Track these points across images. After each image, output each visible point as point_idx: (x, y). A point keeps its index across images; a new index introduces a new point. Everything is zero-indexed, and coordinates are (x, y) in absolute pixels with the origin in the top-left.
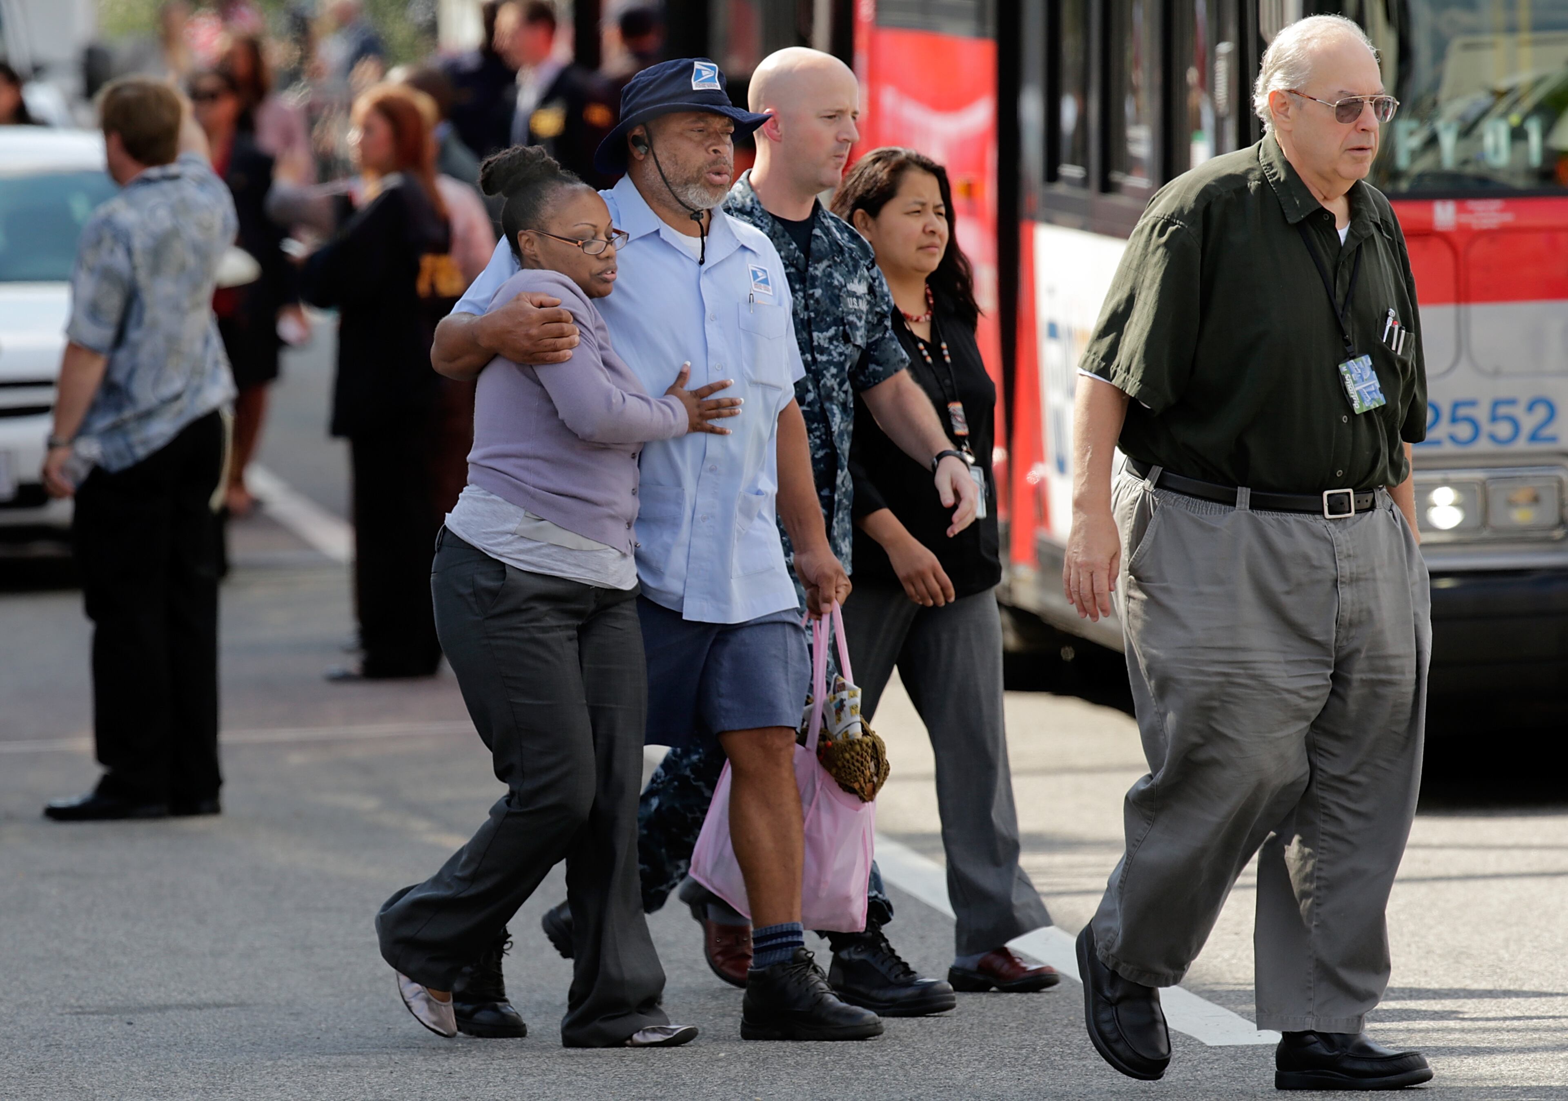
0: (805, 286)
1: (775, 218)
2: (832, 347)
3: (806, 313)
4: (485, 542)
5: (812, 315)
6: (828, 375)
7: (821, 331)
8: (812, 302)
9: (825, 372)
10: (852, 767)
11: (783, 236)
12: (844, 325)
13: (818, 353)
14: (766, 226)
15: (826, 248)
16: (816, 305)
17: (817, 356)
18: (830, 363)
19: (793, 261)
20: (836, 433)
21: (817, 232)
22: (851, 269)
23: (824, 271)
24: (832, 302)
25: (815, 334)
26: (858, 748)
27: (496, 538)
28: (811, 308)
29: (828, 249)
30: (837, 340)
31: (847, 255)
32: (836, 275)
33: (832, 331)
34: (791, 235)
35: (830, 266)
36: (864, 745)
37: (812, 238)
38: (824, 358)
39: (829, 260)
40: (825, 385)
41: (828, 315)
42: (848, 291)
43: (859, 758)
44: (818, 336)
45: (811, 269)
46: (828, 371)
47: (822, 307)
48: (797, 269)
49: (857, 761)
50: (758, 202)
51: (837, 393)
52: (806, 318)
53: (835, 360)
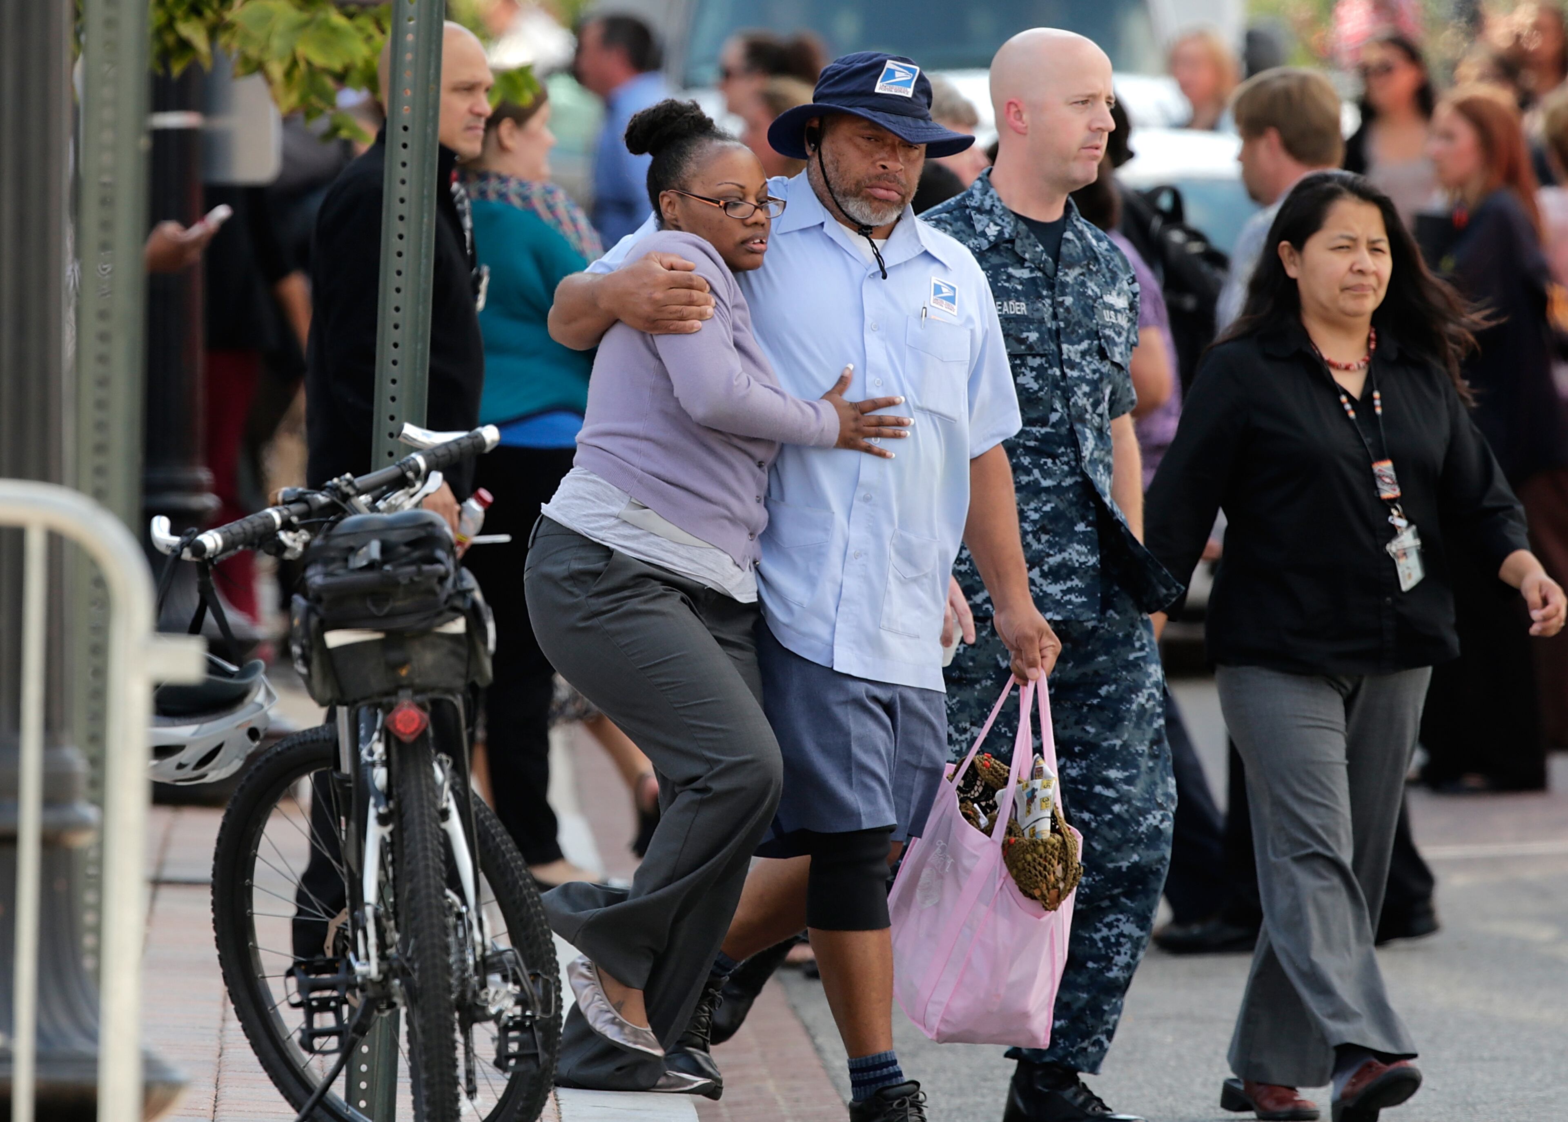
0: (1054, 293)
1: (1018, 217)
2: (1084, 363)
3: (1054, 323)
5: (1062, 324)
6: (1079, 393)
7: (1072, 343)
8: (1061, 310)
9: (1075, 389)
11: (1028, 237)
12: (1099, 339)
13: (1067, 368)
14: (1007, 225)
15: (1078, 253)
16: (1066, 315)
17: (1067, 371)
18: (1082, 379)
19: (1039, 264)
20: (1088, 458)
21: (1069, 235)
22: (1109, 280)
23: (1076, 278)
24: (1085, 314)
25: (1065, 347)
27: (598, 521)
28: (1060, 317)
29: (1081, 255)
30: (1091, 355)
31: (1104, 265)
32: (1090, 284)
33: (1085, 345)
34: (1037, 237)
35: (1082, 274)
37: (1063, 242)
38: (1075, 374)
39: (1082, 267)
40: (1075, 404)
41: (1081, 326)
42: (1104, 303)
44: (1068, 349)
45: (1060, 274)
46: (1080, 389)
47: (1073, 317)
48: (1045, 273)
50: (999, 200)
51: (1091, 415)
52: (1054, 328)
53: (1087, 377)
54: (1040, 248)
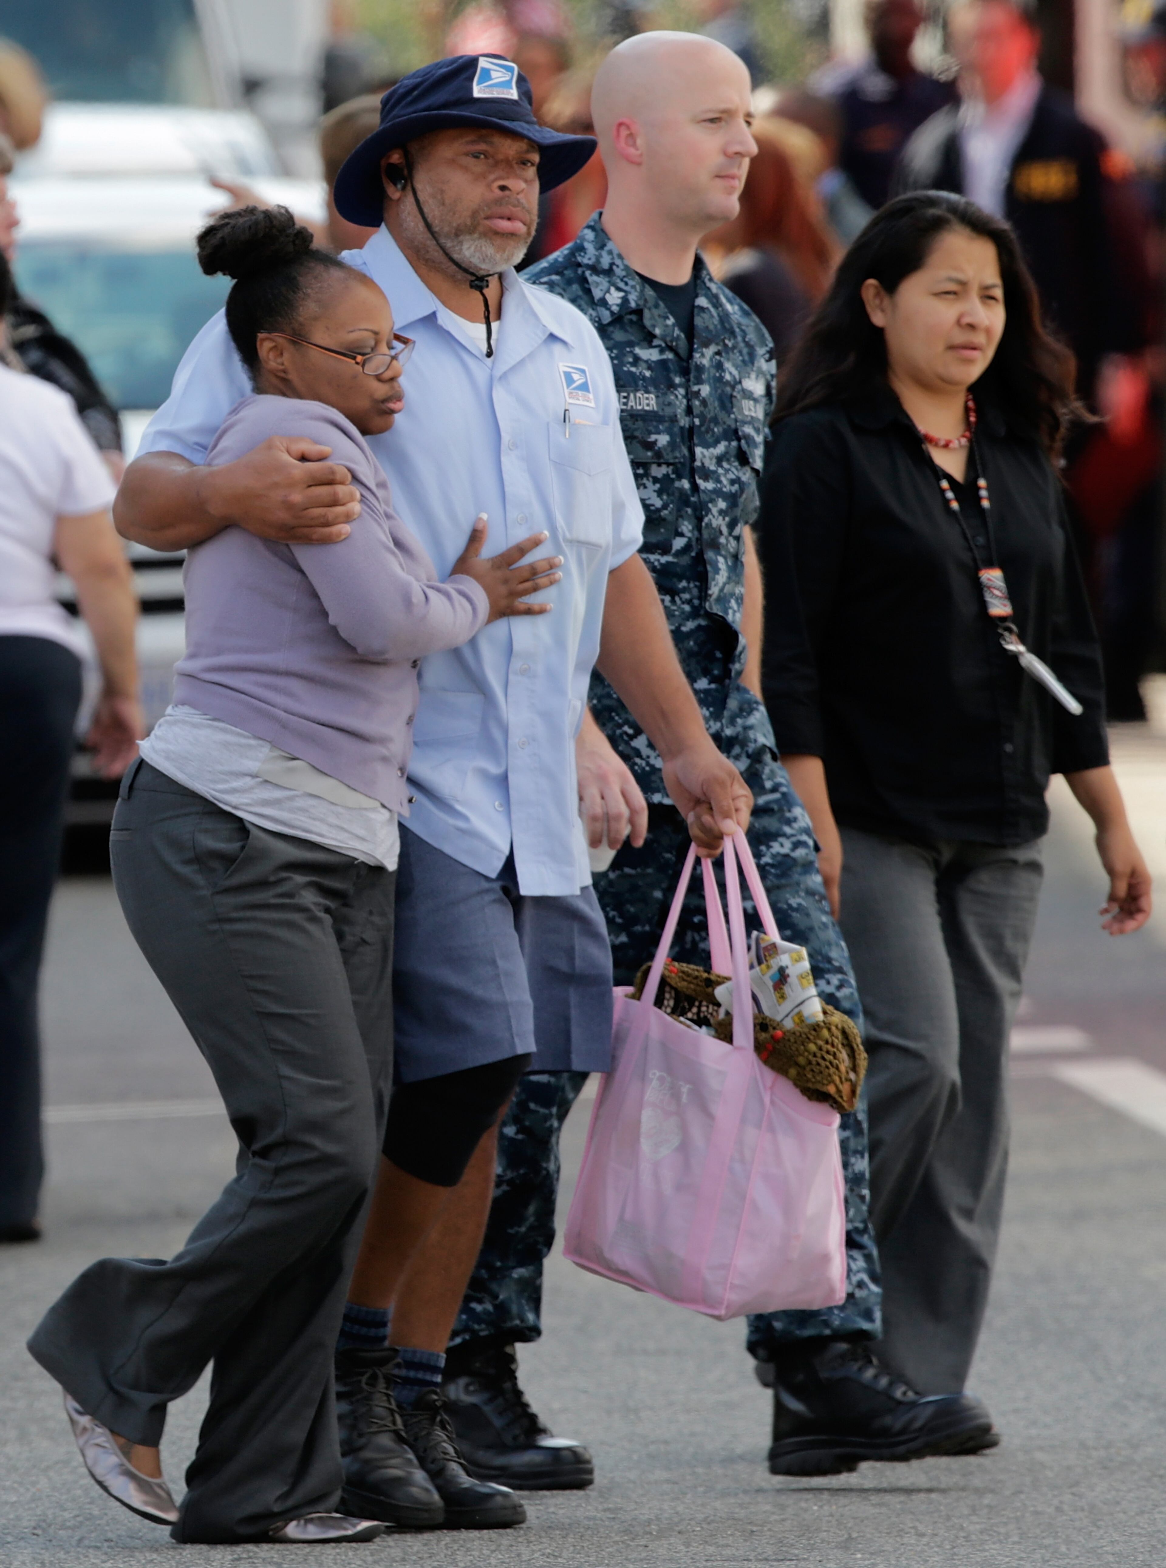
0: (688, 381)
1: (645, 279)
2: (720, 471)
3: (687, 419)
4: (212, 786)
5: (697, 421)
6: (715, 511)
7: (707, 446)
8: (697, 403)
9: (710, 505)
10: (822, 1063)
11: (657, 306)
12: (739, 439)
13: (700, 478)
14: (633, 290)
15: (716, 326)
16: (702, 409)
17: (699, 482)
18: (718, 493)
19: (672, 341)
20: (715, 596)
21: (702, 301)
22: (747, 358)
23: (711, 360)
24: (723, 406)
25: (698, 450)
26: (825, 1033)
27: (227, 781)
28: (696, 411)
29: (719, 327)
30: (728, 461)
31: (739, 339)
32: (728, 365)
33: (721, 448)
34: (667, 306)
35: (718, 353)
36: (833, 1028)
37: (696, 311)
38: (709, 485)
39: (717, 344)
40: (709, 525)
41: (717, 423)
42: (743, 390)
43: (829, 1047)
44: (702, 453)
45: (697, 355)
46: (716, 506)
47: (709, 411)
48: (677, 354)
49: (828, 1052)
50: (620, 256)
51: (727, 539)
52: (687, 426)
53: (724, 489)
54: (671, 321)
